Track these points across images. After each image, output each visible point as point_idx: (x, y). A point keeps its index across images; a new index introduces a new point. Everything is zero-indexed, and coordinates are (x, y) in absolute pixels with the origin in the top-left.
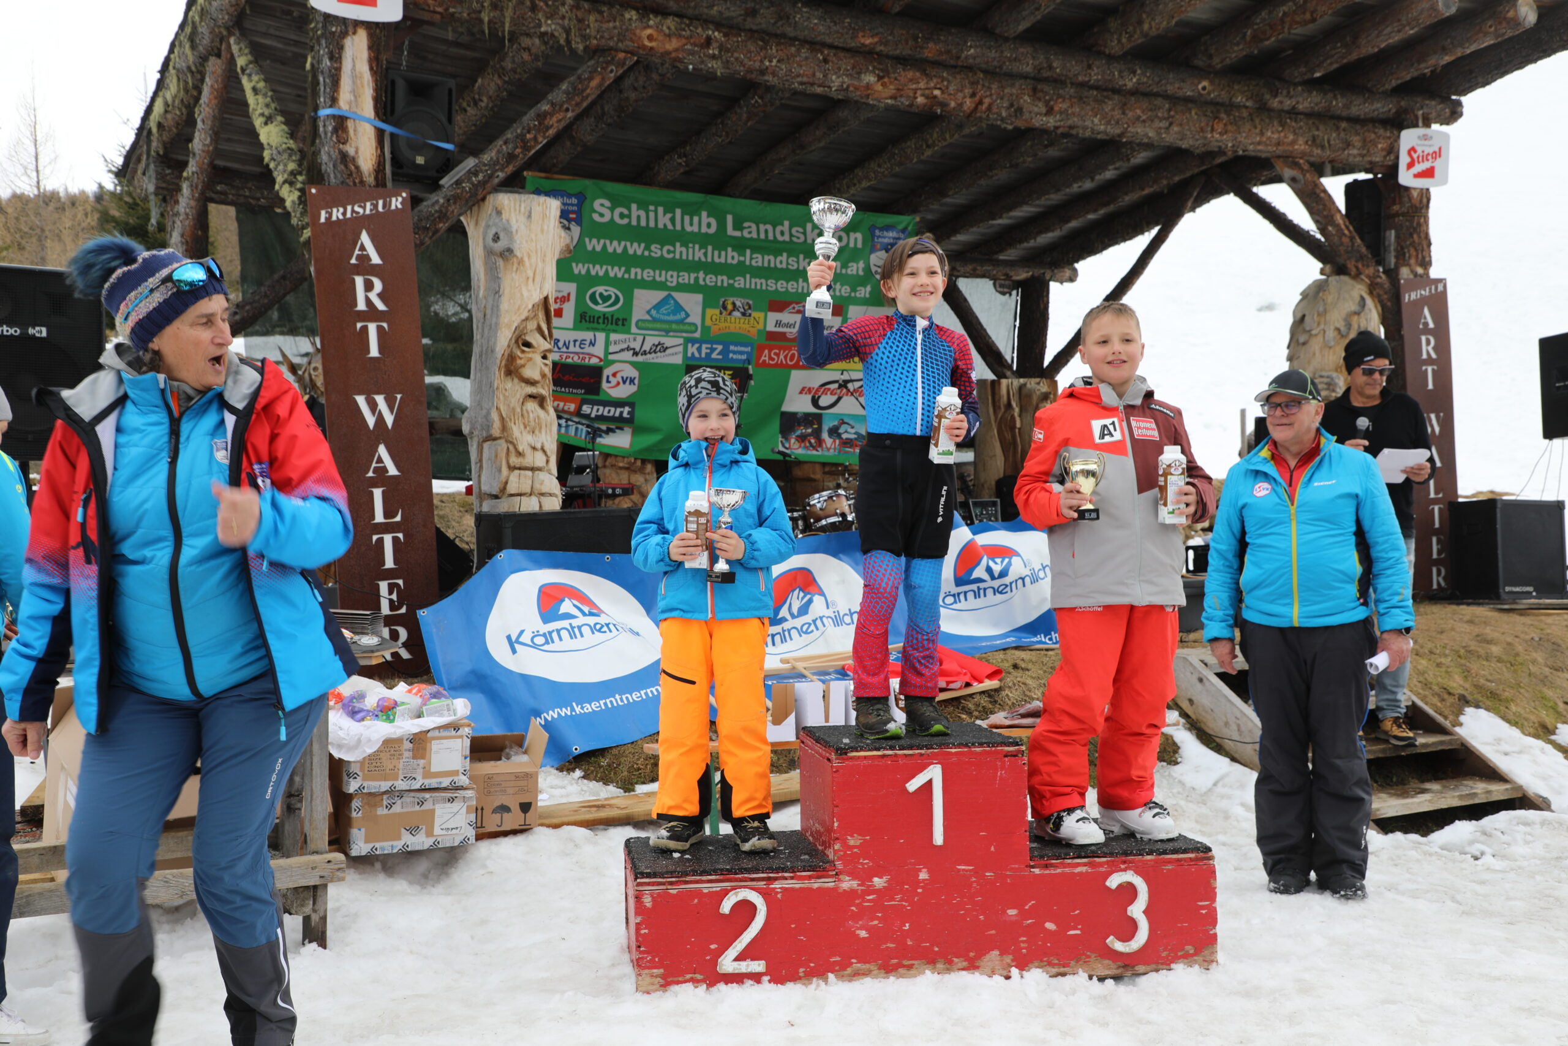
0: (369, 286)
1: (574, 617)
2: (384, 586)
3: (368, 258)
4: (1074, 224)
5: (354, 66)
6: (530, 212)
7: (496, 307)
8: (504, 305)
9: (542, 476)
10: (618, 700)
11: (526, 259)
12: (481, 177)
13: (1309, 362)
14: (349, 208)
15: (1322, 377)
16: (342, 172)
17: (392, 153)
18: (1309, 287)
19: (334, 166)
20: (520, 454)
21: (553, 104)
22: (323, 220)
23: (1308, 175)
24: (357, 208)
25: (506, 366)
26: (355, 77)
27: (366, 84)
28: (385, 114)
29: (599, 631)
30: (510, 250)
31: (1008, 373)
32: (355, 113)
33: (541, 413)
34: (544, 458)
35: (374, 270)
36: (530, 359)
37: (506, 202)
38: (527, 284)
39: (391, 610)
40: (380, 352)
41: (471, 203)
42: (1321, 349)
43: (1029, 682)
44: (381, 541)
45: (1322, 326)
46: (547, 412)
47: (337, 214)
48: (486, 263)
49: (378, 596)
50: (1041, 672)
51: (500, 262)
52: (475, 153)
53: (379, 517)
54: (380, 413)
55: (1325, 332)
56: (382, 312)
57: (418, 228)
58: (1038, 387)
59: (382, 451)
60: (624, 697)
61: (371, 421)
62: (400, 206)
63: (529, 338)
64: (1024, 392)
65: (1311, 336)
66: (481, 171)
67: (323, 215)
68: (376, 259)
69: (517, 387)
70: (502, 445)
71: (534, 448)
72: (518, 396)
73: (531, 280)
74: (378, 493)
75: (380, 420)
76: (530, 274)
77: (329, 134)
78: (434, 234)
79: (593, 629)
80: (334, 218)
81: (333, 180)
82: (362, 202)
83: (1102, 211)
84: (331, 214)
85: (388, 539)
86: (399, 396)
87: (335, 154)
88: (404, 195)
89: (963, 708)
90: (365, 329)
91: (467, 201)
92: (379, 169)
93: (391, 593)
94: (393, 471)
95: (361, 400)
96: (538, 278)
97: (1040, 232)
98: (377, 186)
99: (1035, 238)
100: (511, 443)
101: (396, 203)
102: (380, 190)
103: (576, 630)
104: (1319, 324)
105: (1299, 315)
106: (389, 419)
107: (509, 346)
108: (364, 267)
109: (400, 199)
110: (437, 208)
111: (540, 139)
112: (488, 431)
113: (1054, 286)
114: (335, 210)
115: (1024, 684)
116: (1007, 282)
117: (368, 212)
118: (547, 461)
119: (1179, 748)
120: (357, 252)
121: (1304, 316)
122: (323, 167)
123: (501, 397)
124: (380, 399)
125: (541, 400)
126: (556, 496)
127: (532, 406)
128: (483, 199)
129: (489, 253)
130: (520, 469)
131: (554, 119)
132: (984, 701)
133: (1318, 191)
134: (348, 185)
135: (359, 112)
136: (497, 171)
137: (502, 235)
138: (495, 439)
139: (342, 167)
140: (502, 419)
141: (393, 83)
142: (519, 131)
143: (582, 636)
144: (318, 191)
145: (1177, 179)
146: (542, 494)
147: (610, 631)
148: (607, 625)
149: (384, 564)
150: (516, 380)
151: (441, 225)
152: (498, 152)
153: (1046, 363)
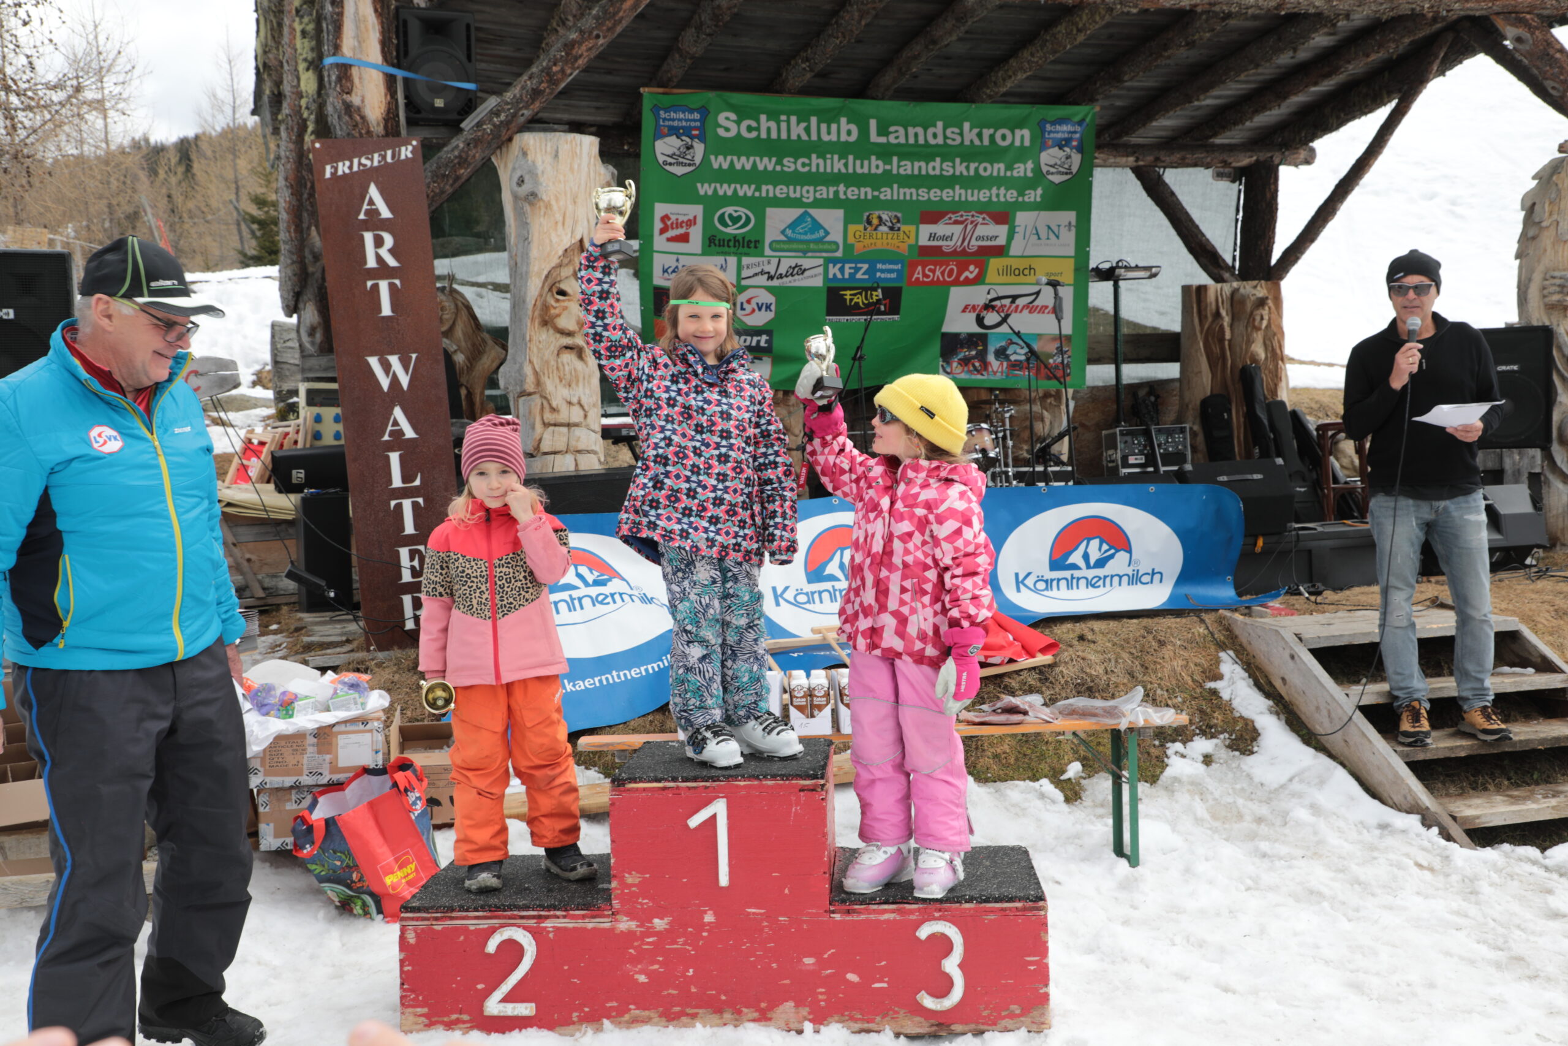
0: (379, 242)
1: (576, 588)
2: (404, 552)
3: (377, 212)
4: (1298, 99)
5: (357, 9)
6: (557, 152)
7: (526, 255)
8: (534, 253)
9: (577, 432)
10: (614, 677)
11: (553, 202)
12: (503, 117)
13: (1539, 261)
14: (356, 161)
15: (1553, 277)
16: (347, 123)
17: (406, 97)
18: (1544, 169)
19: (339, 117)
20: (553, 410)
21: (581, 32)
22: (328, 175)
23: (1537, 33)
24: (364, 161)
25: (541, 316)
26: (358, 21)
27: (370, 27)
28: (398, 57)
29: (601, 603)
30: (533, 194)
31: (1227, 275)
32: (359, 60)
33: (579, 365)
34: (582, 413)
35: (385, 225)
36: (565, 308)
37: (532, 142)
38: (556, 230)
39: (413, 576)
40: (393, 311)
41: (494, 145)
42: (1553, 244)
43: (1093, 657)
44: (399, 507)
45: (1555, 217)
46: (586, 363)
47: (343, 168)
48: (515, 209)
49: (398, 567)
50: (1109, 645)
51: (527, 207)
52: (498, 93)
53: (397, 482)
54: (394, 373)
55: (1558, 223)
56: (394, 268)
57: (437, 176)
58: (1254, 292)
59: (398, 413)
60: (621, 674)
61: (385, 383)
62: (410, 155)
63: (563, 286)
64: (1237, 297)
65: (1541, 229)
66: (503, 110)
67: (328, 170)
68: (386, 213)
69: (552, 339)
70: (537, 400)
71: (570, 403)
72: (552, 348)
73: (560, 225)
74: (394, 458)
75: (395, 381)
76: (559, 218)
77: (333, 84)
78: (455, 181)
79: (594, 601)
80: (340, 173)
81: (339, 133)
82: (368, 153)
83: (1332, 82)
84: (336, 169)
85: (407, 505)
86: (414, 356)
87: (339, 105)
88: (414, 143)
89: (1006, 687)
90: (376, 287)
91: (489, 143)
92: (390, 116)
93: (412, 559)
94: (410, 433)
95: (374, 362)
96: (569, 222)
97: (1256, 112)
98: (387, 135)
99: (1251, 119)
100: (545, 398)
101: (406, 152)
102: (390, 139)
103: (576, 602)
104: (1551, 214)
105: (1529, 204)
106: (404, 380)
107: (541, 295)
108: (374, 222)
109: (410, 148)
110: (456, 153)
111: (569, 71)
112: (521, 386)
113: (1285, 172)
114: (340, 164)
115: (1083, 659)
116: (1227, 170)
117: (376, 164)
118: (586, 416)
119: (1259, 735)
120: (365, 207)
121: (1534, 204)
122: (329, 119)
123: (535, 350)
124: (394, 360)
125: (580, 353)
126: (595, 452)
127: (568, 357)
128: (510, 139)
129: (516, 197)
130: (555, 425)
131: (584, 48)
132: (1032, 679)
133: (1551, 51)
134: (354, 137)
135: (364, 58)
136: (521, 109)
137: (527, 178)
138: (530, 394)
139: (347, 118)
140: (536, 373)
141: (405, 22)
142: (544, 64)
143: (582, 608)
144: (322, 145)
145: (1407, 41)
146: (579, 452)
147: (614, 602)
148: (612, 595)
149: (403, 530)
150: (551, 331)
151: (462, 171)
152: (523, 88)
153: (1273, 261)
